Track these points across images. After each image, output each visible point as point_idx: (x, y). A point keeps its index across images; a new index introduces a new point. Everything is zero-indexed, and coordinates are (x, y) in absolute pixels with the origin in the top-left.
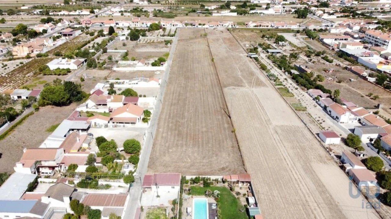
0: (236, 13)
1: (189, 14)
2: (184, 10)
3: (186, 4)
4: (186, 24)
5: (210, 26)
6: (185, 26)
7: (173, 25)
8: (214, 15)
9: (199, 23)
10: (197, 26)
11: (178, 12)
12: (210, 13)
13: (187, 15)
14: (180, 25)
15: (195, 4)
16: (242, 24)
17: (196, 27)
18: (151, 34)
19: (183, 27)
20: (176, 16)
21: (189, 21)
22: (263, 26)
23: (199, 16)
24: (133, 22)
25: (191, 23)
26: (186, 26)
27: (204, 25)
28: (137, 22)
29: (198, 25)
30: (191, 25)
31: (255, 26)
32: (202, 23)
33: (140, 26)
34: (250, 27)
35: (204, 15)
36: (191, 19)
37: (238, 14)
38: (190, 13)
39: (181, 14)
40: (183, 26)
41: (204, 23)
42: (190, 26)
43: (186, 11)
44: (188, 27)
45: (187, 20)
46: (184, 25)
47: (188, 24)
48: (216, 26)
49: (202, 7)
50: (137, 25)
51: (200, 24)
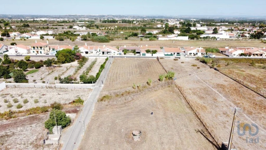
0: (188, 37)
1: (128, 38)
2: (123, 34)
3: (125, 30)
4: (125, 51)
5: (166, 54)
6: (123, 53)
7: (103, 53)
8: (160, 39)
9: (146, 49)
10: (144, 55)
11: (115, 36)
12: (155, 37)
13: (126, 38)
14: (114, 52)
15: (135, 30)
16: (215, 51)
17: (141, 56)
18: (51, 71)
19: (118, 55)
20: (112, 40)
21: (128, 46)
22: (253, 55)
23: (142, 40)
24: (34, 47)
25: (134, 49)
26: (125, 54)
27: (155, 52)
28: (41, 48)
29: (145, 53)
30: (134, 52)
31: (242, 55)
32: (151, 49)
33: (45, 55)
34: (235, 57)
35: (148, 39)
36: (132, 44)
37: (189, 38)
38: (130, 37)
39: (119, 38)
40: (120, 54)
41: (154, 49)
42: (132, 55)
43: (125, 35)
44: (128, 55)
45: (127, 44)
46: (121, 52)
47: (128, 50)
48: (176, 54)
49: (143, 32)
50: (41, 52)
51: (148, 51)
